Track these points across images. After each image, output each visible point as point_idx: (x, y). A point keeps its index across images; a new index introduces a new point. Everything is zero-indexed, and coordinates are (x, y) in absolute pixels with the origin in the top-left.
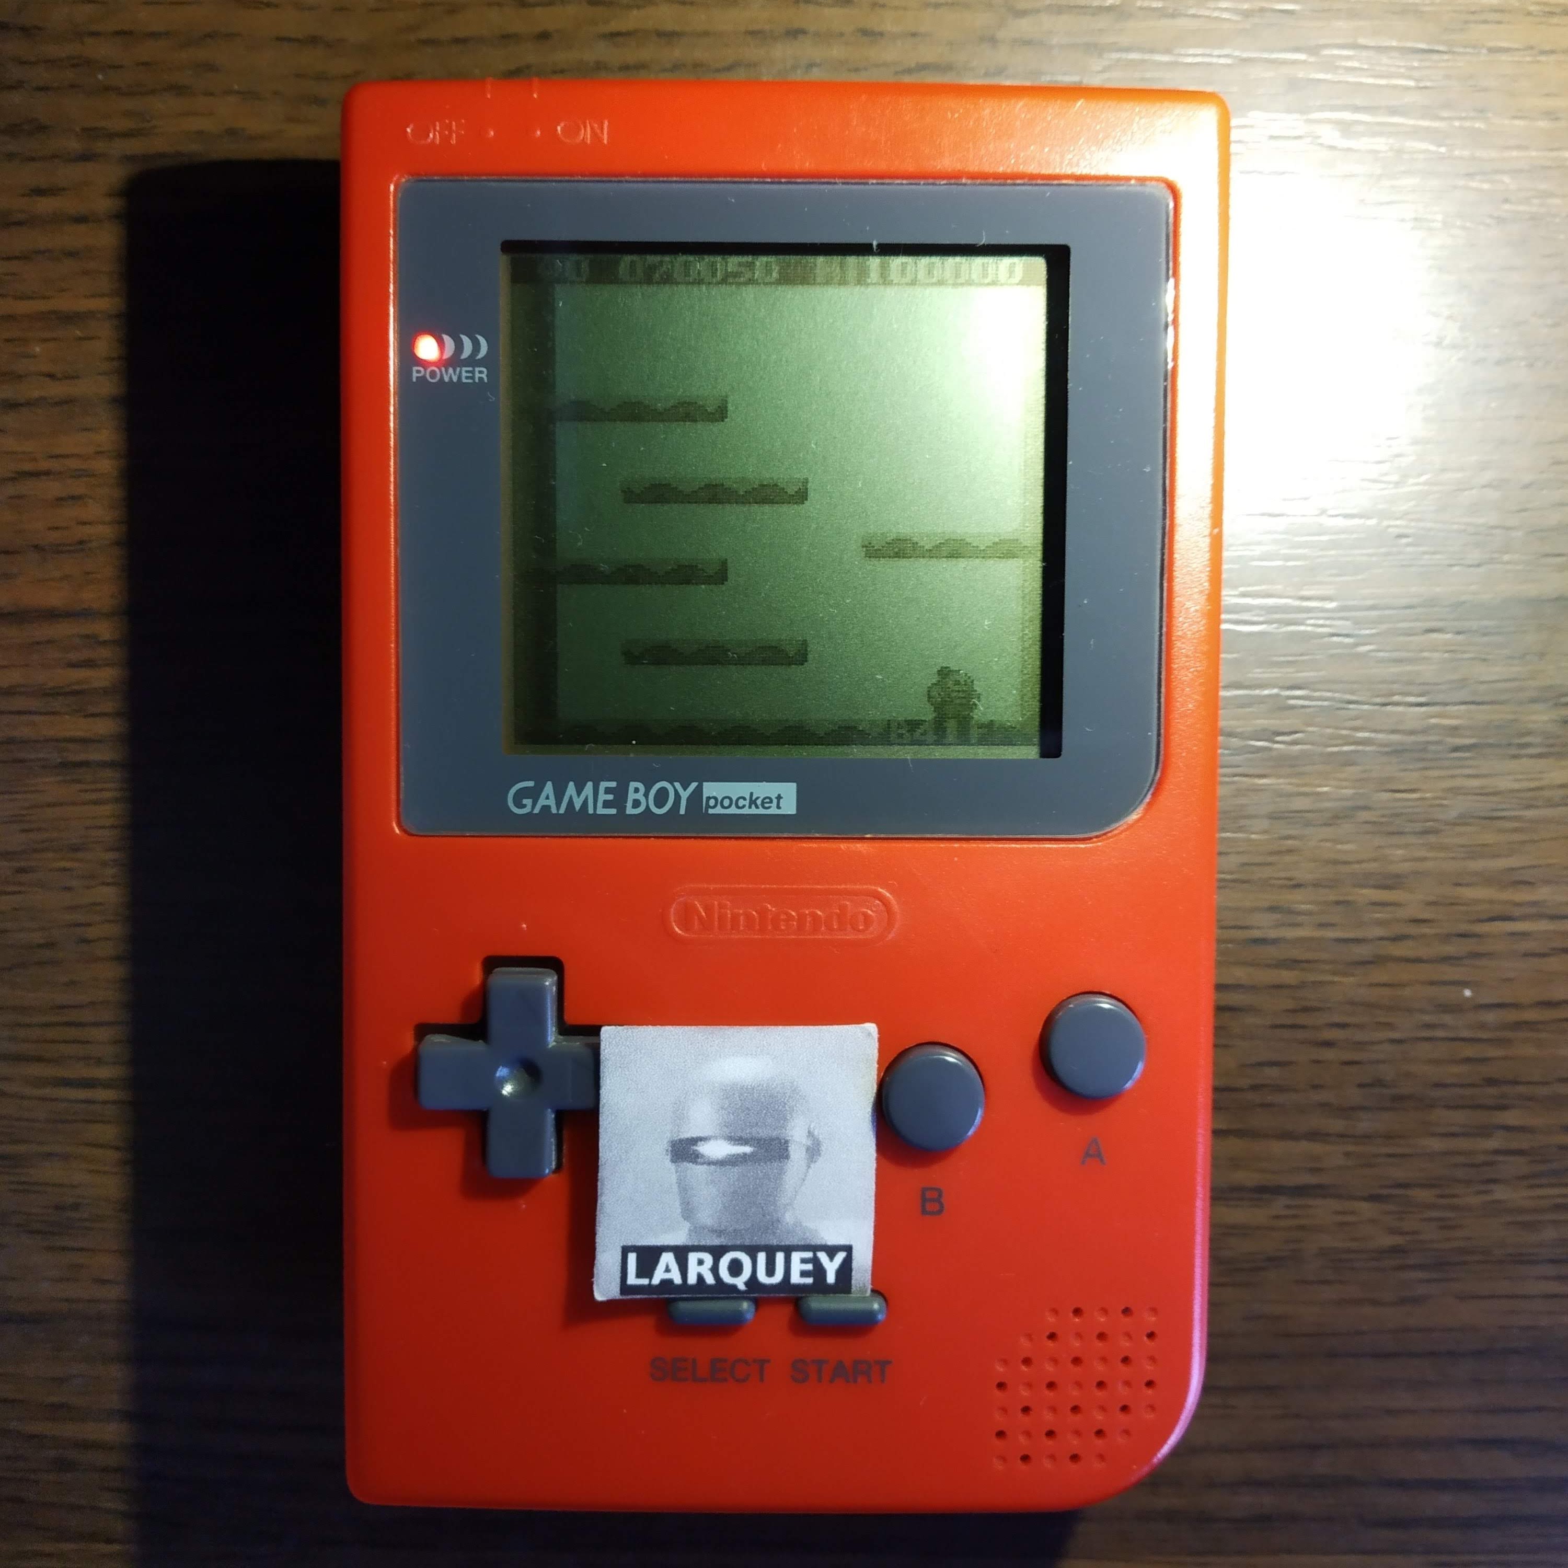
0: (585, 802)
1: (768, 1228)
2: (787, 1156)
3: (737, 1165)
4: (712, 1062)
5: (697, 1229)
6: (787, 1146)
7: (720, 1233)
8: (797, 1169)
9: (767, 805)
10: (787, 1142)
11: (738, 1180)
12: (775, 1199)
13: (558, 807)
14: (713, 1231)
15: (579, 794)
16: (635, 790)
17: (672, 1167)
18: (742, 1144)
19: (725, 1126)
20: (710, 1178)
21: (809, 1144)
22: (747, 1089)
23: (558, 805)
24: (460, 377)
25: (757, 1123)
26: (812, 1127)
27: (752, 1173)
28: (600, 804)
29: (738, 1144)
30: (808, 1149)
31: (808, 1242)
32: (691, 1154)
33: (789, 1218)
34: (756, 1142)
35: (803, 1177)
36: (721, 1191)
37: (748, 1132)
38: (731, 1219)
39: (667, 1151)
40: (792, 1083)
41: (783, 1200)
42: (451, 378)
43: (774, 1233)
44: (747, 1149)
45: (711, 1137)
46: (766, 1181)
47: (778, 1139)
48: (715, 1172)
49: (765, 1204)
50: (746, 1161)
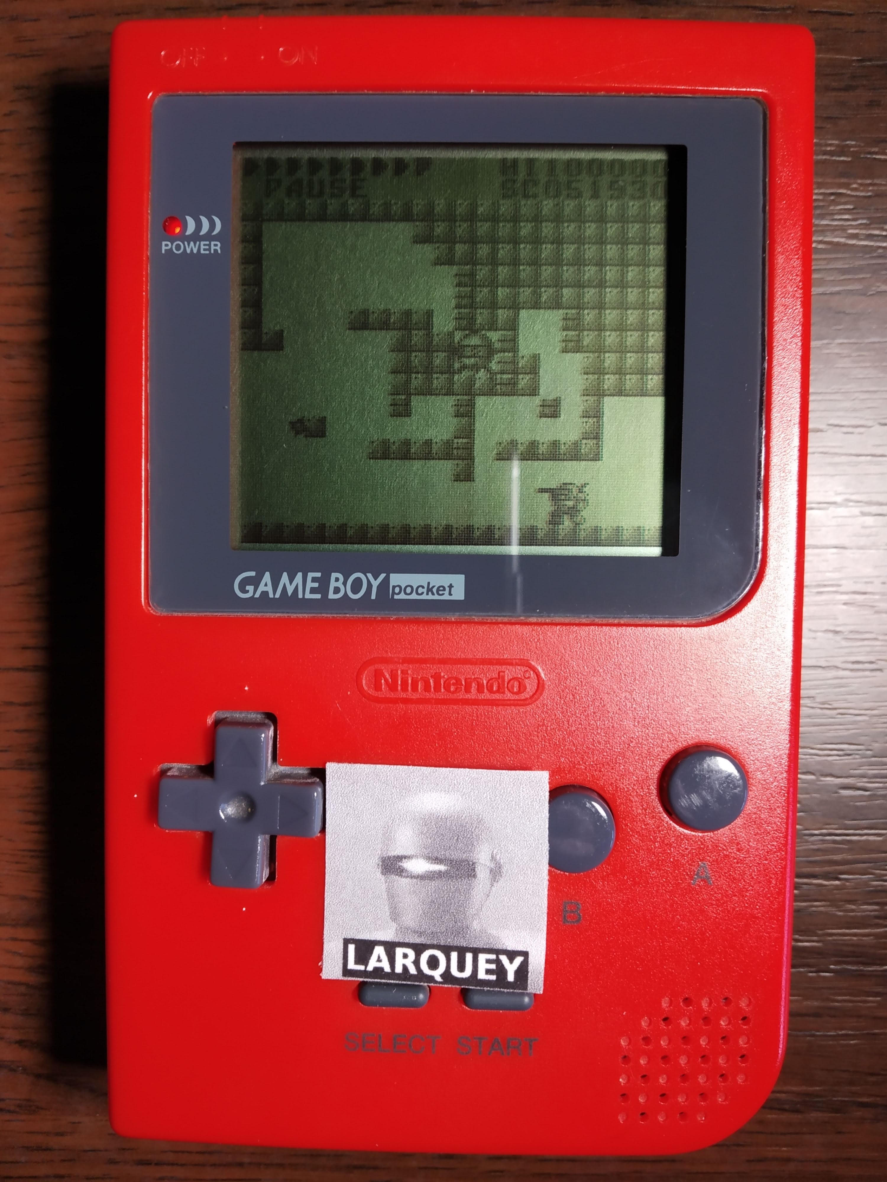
1: (460, 932)
2: (474, 875)
4: (414, 796)
5: (402, 929)
6: (475, 867)
8: (482, 886)
9: (441, 592)
10: (474, 864)
11: (435, 892)
12: (464, 910)
15: (291, 581)
17: (383, 878)
18: (438, 864)
19: (424, 847)
20: (412, 889)
21: (492, 867)
22: (442, 818)
23: (275, 590)
24: (199, 249)
25: (450, 847)
26: (494, 853)
28: (308, 590)
30: (491, 871)
31: (492, 946)
32: (397, 869)
34: (449, 862)
35: (487, 892)
36: (421, 900)
37: (442, 853)
39: (378, 865)
40: (478, 815)
41: (471, 911)
42: (192, 250)
43: (464, 937)
45: (413, 855)
46: (457, 895)
47: (467, 861)
48: (417, 884)
49: (457, 913)
50: (441, 877)
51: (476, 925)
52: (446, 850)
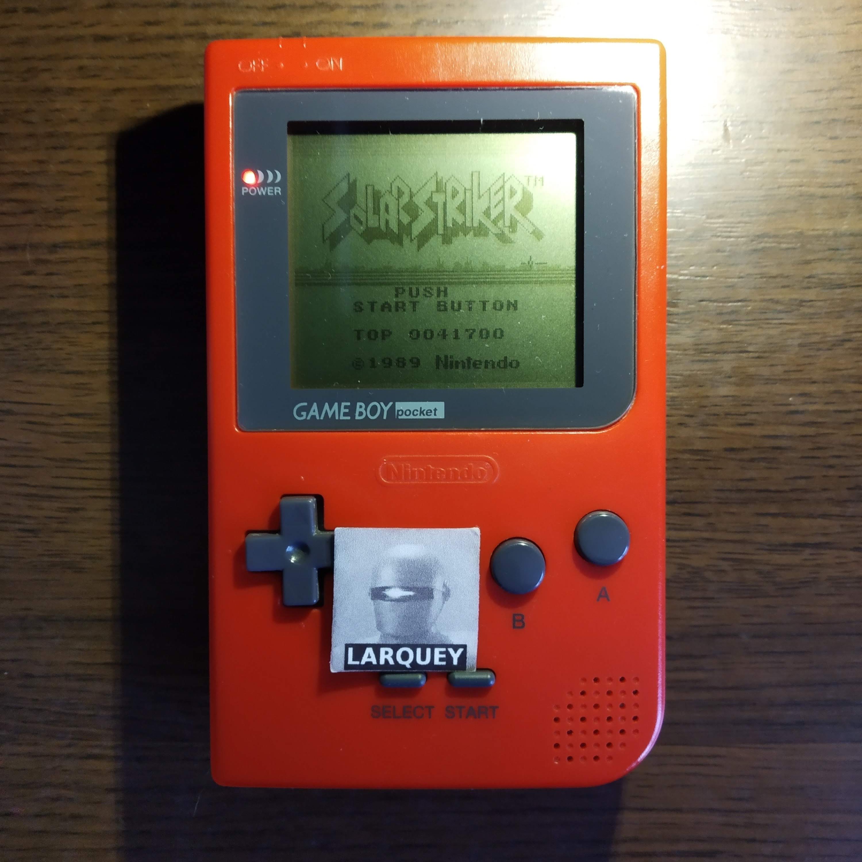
0: (334, 413)
1: (423, 635)
2: (432, 597)
3: (406, 602)
4: (393, 547)
5: (384, 635)
6: (433, 592)
7: (397, 638)
8: (437, 604)
9: (429, 414)
10: (432, 589)
11: (407, 609)
12: (426, 620)
13: (320, 416)
14: (393, 636)
15: (331, 408)
16: (360, 407)
17: (372, 602)
18: (408, 591)
19: (400, 581)
20: (392, 608)
21: (444, 591)
22: (411, 561)
23: (320, 414)
24: (267, 193)
25: (416, 580)
26: (445, 582)
27: (414, 606)
28: (342, 414)
29: (407, 591)
30: (443, 594)
31: (443, 643)
32: (382, 596)
33: (433, 630)
34: (416, 589)
35: (441, 608)
36: (397, 615)
37: (412, 584)
38: (403, 630)
39: (369, 594)
40: (435, 558)
41: (430, 620)
42: (262, 193)
43: (425, 638)
44: (411, 593)
45: (393, 586)
46: (421, 610)
47: (428, 588)
48: (395, 605)
49: (421, 622)
50: (411, 600)
52: (414, 582)
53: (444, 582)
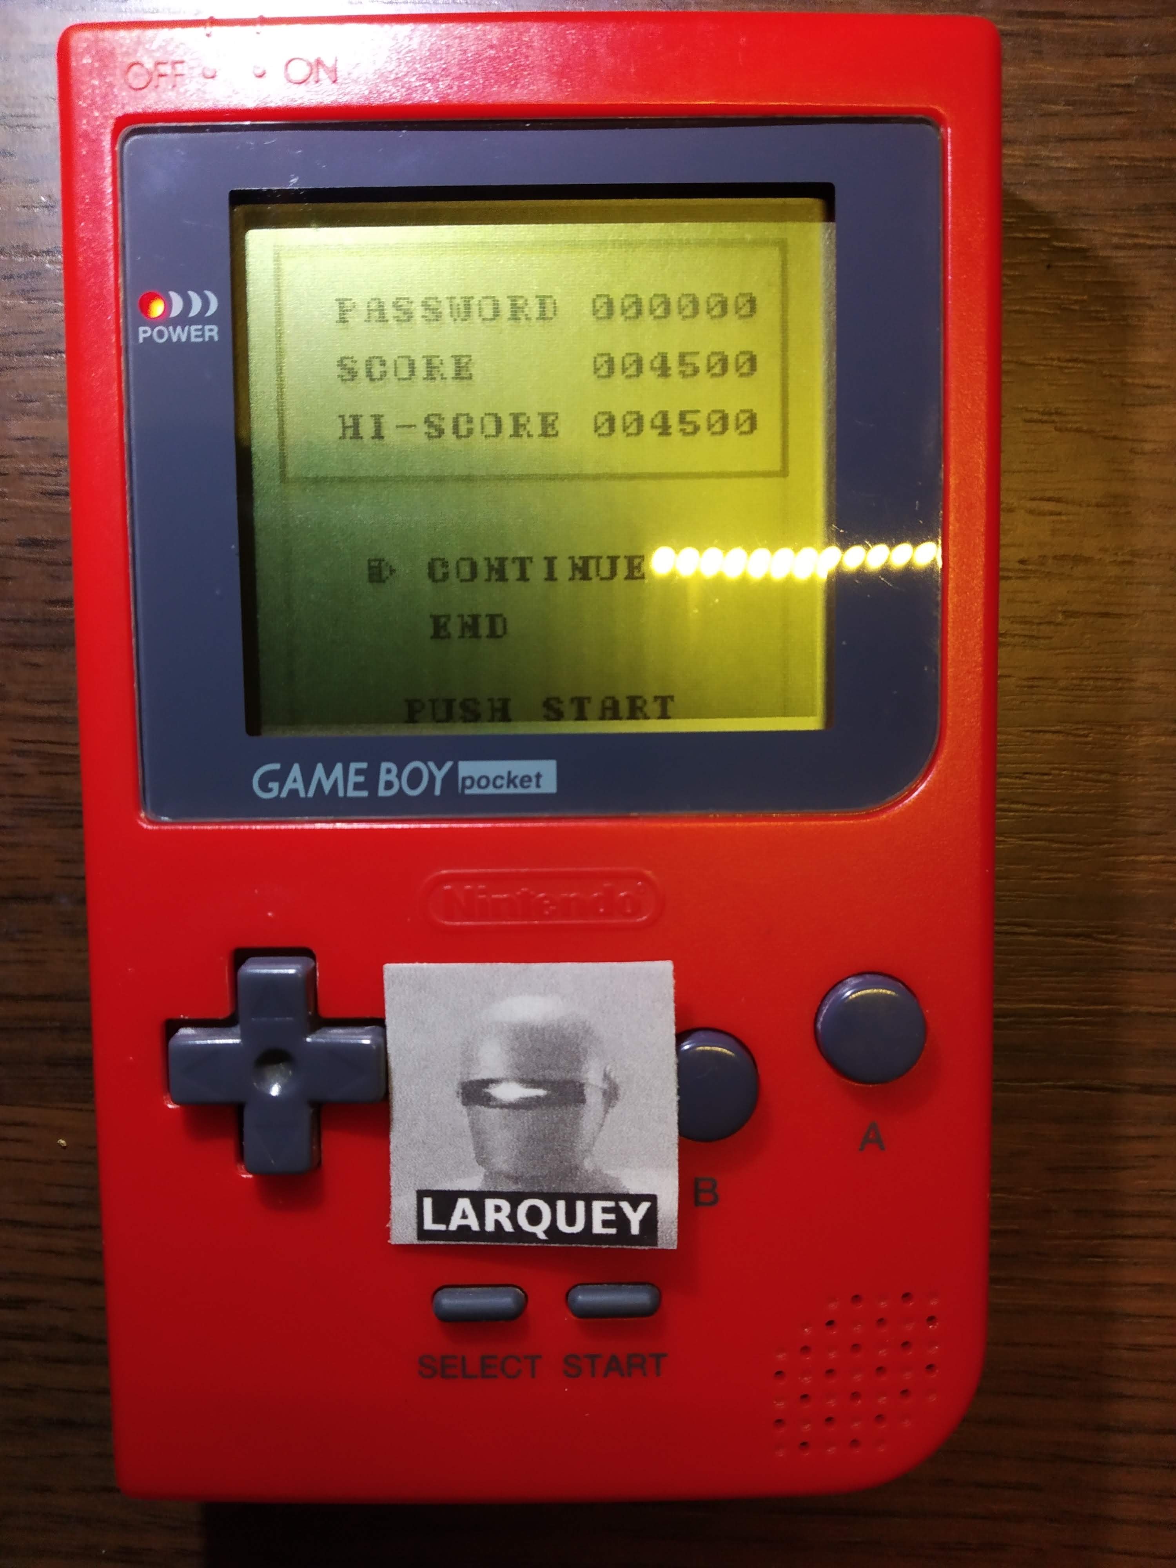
0: (335, 785)
1: (567, 1176)
2: (582, 1100)
3: (531, 1110)
4: (500, 1002)
5: (492, 1175)
6: (583, 1090)
7: (516, 1180)
8: (594, 1114)
9: (526, 784)
10: (582, 1085)
11: (533, 1124)
12: (572, 1145)
14: (508, 1177)
17: (464, 1109)
18: (535, 1087)
19: (516, 1068)
20: (503, 1121)
21: (605, 1087)
22: (536, 1030)
23: (307, 788)
24: (189, 336)
25: (550, 1065)
26: (607, 1069)
27: (547, 1118)
28: (350, 786)
29: (531, 1087)
30: (605, 1093)
31: (609, 1191)
32: (483, 1097)
34: (550, 1085)
35: (601, 1122)
36: (515, 1136)
37: (540, 1074)
38: (528, 1165)
39: (457, 1093)
40: (584, 1023)
41: (580, 1147)
42: (179, 337)
43: (573, 1181)
44: (541, 1092)
45: (503, 1079)
46: (562, 1126)
47: (572, 1082)
48: (509, 1116)
49: (562, 1150)
50: (540, 1105)
51: (588, 1165)
52: (544, 1069)
53: (605, 1070)
